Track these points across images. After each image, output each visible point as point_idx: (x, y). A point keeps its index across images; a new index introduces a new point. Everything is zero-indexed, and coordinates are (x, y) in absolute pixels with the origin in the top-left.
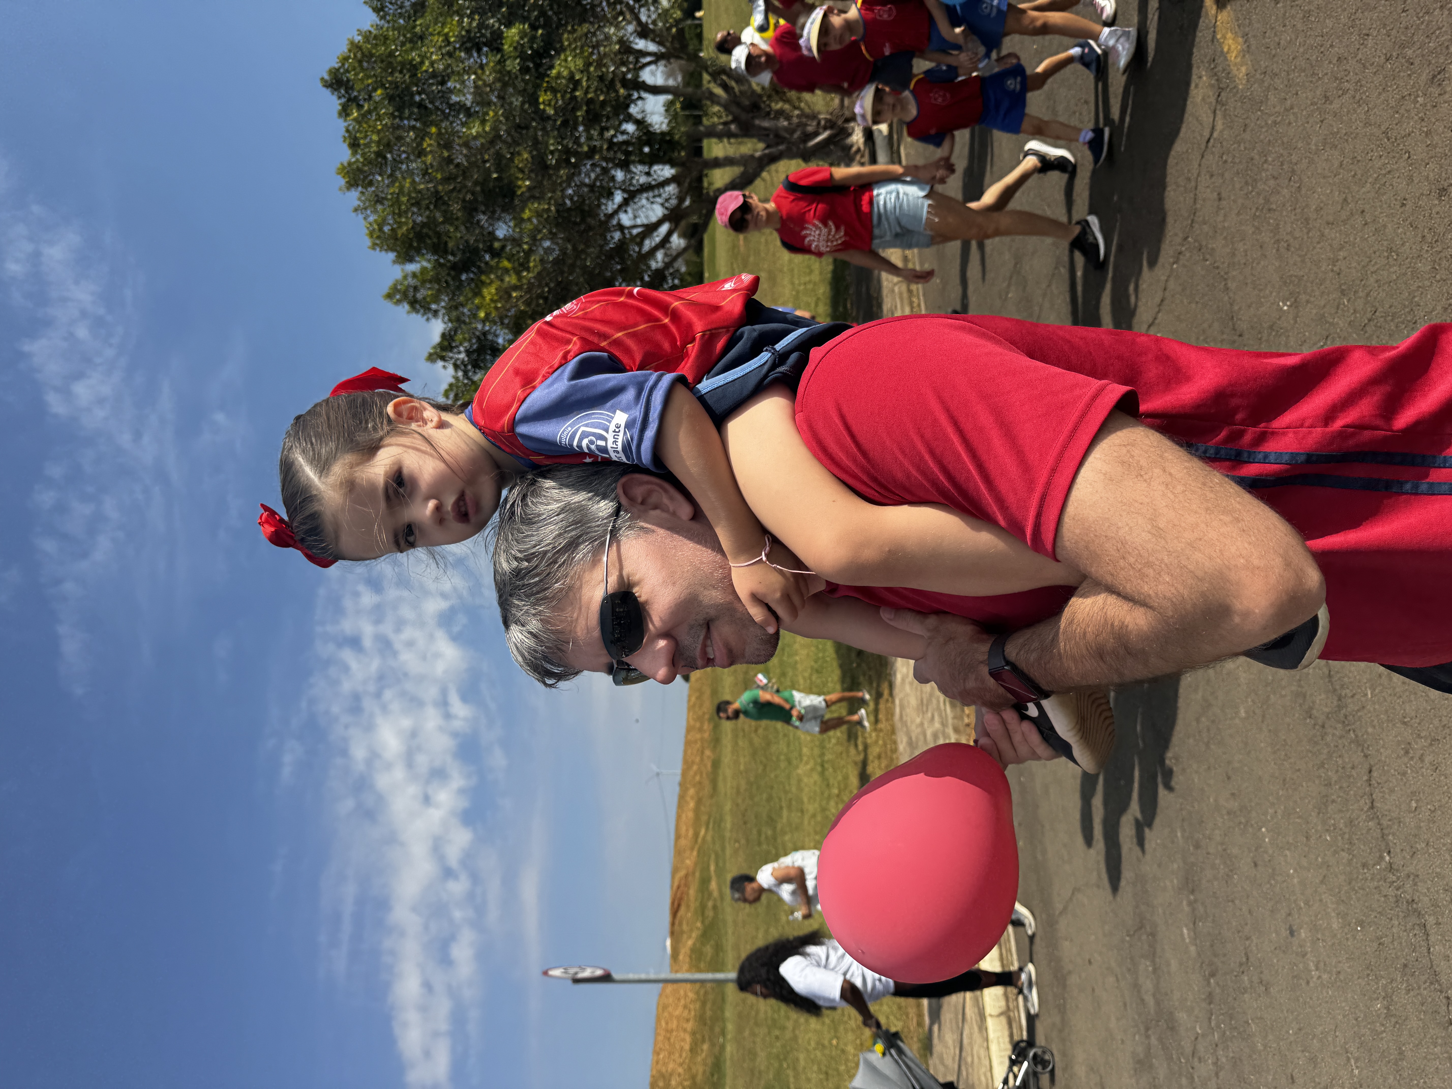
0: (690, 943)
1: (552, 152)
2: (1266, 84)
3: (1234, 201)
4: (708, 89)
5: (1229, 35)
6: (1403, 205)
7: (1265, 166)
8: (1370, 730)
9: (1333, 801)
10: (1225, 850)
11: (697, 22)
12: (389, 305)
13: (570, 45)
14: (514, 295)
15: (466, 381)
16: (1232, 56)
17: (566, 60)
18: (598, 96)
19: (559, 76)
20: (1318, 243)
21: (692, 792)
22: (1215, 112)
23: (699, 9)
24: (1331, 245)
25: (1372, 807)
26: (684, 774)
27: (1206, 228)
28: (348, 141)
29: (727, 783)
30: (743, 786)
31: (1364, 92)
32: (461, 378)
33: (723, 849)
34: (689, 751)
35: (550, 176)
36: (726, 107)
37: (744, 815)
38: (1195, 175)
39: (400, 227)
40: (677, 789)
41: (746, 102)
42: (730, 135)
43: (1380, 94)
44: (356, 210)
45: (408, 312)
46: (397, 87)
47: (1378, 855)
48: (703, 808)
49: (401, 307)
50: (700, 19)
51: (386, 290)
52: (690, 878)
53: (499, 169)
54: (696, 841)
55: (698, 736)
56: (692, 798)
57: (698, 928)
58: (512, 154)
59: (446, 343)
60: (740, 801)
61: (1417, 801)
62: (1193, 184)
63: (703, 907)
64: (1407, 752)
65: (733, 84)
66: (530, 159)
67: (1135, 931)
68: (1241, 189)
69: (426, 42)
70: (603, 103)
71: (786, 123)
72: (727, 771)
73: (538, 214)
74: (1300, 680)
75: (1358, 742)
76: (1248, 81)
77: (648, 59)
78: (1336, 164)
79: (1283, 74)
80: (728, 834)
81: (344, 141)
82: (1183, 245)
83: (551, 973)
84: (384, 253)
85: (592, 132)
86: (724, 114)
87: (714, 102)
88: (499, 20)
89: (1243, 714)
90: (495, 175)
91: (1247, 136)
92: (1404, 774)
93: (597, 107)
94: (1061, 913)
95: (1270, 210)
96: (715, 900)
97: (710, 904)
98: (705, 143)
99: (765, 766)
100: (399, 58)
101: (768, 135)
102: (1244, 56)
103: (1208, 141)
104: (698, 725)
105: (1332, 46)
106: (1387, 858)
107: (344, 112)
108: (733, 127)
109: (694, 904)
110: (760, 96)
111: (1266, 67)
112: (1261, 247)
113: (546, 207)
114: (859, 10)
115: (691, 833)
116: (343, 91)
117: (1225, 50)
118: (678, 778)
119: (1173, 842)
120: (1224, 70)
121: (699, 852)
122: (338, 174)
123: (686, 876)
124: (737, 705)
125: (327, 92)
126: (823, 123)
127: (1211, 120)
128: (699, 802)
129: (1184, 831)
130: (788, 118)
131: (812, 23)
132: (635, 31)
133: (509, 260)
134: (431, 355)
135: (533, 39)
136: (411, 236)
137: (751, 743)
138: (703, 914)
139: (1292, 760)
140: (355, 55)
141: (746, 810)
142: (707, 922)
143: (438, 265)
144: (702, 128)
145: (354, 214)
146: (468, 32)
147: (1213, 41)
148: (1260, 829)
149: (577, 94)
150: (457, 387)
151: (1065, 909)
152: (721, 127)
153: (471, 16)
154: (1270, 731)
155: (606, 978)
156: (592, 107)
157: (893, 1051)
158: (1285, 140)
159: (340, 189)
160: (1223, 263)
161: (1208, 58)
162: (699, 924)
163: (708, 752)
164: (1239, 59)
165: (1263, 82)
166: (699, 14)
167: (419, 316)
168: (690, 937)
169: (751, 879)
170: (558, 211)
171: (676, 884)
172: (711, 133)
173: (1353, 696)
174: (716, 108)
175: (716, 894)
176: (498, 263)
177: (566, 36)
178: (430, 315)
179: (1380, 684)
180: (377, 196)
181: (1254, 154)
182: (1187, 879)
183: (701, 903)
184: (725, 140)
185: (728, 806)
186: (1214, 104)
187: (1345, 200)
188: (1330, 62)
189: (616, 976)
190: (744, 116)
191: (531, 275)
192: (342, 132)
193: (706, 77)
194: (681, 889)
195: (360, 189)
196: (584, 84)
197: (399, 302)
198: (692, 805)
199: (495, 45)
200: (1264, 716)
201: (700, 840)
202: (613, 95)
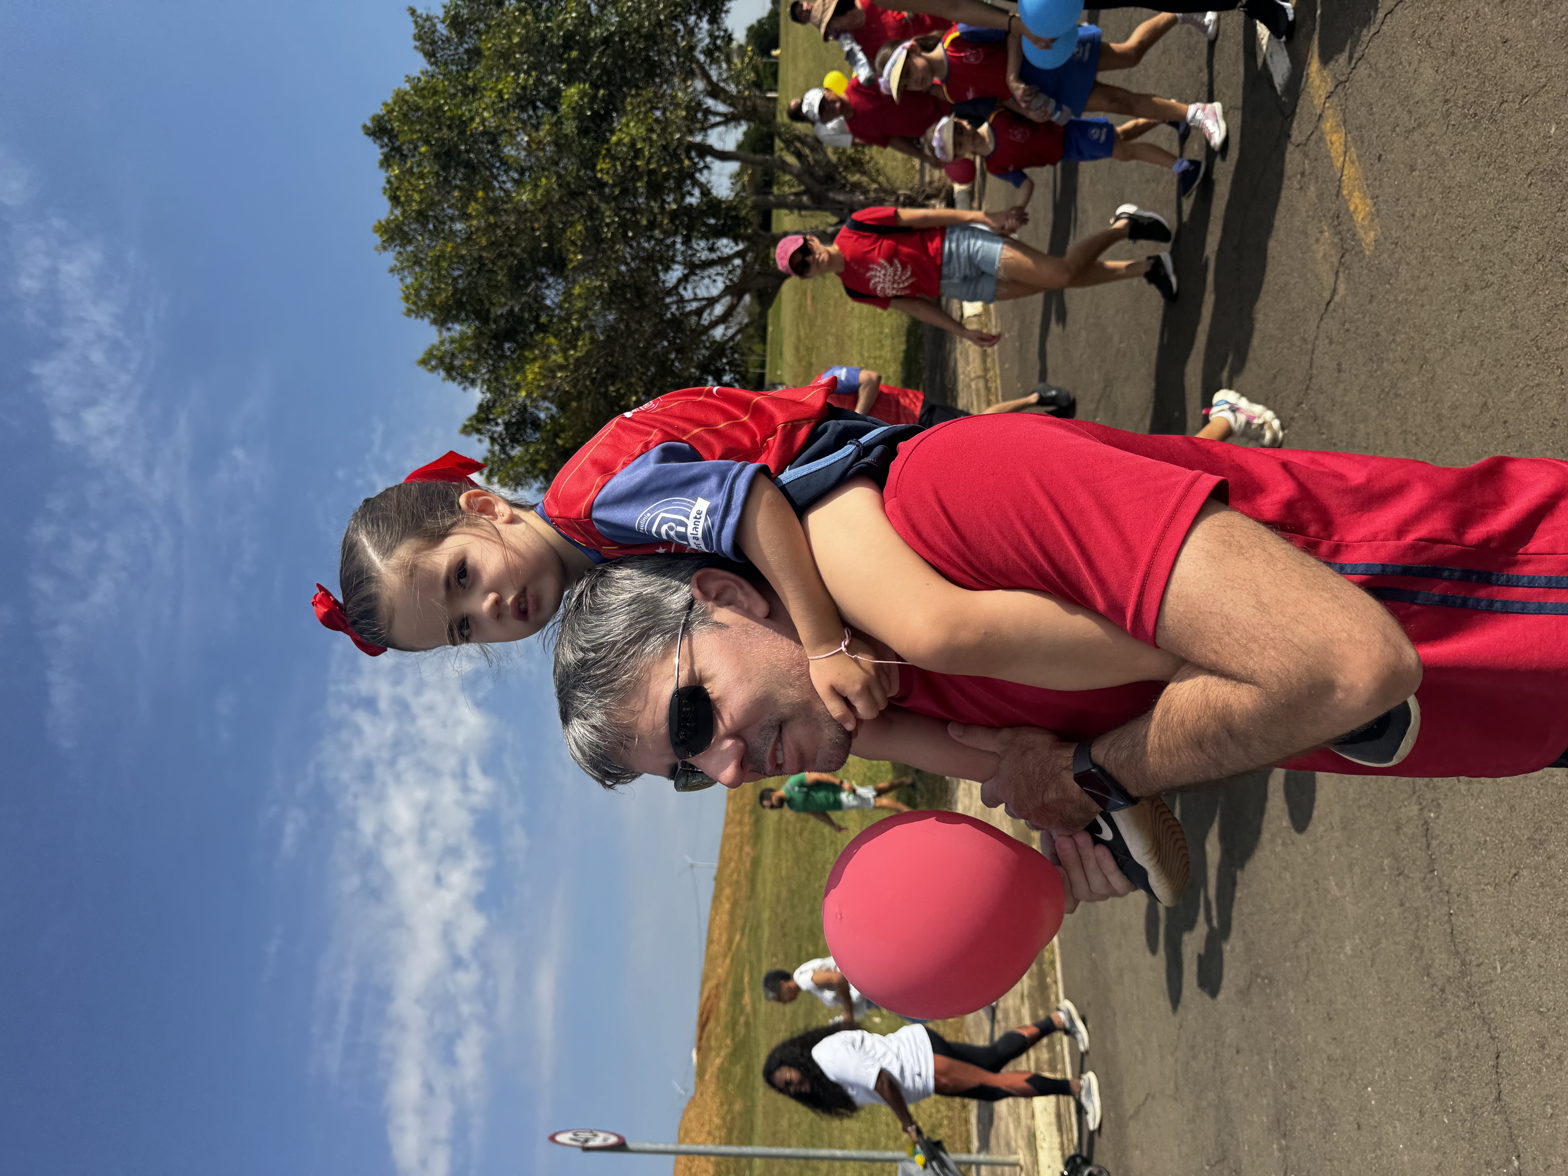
0: (718, 1061)
1: (608, 225)
2: (1397, 256)
3: (1356, 376)
4: (780, 157)
5: (1356, 194)
6: (1553, 426)
7: (1393, 346)
8: (1498, 1009)
9: (1453, 1079)
10: (1323, 1100)
11: (773, 60)
12: (422, 371)
13: (632, 110)
14: (559, 375)
15: (503, 456)
16: (1359, 217)
17: (627, 125)
18: (660, 167)
19: (619, 143)
20: (1452, 445)
21: (727, 891)
22: (1337, 273)
23: (776, 47)
24: (1466, 450)
25: (1498, 1099)
26: (721, 870)
27: (1322, 398)
28: (388, 193)
29: (767, 889)
30: (784, 894)
31: (1511, 290)
32: (497, 453)
33: (759, 960)
34: (727, 848)
35: (604, 251)
36: (798, 177)
37: (783, 926)
38: (1312, 337)
39: (439, 294)
40: (713, 884)
41: (820, 172)
42: (801, 207)
43: (1529, 296)
44: (392, 270)
45: (444, 380)
46: (443, 144)
47: (1504, 1156)
48: (739, 911)
49: (435, 374)
50: (776, 57)
51: (420, 354)
52: (721, 989)
53: (550, 238)
54: (730, 948)
55: (738, 830)
56: (728, 899)
57: (727, 1046)
58: (564, 223)
59: (483, 416)
60: (779, 910)
61: (1553, 1108)
62: (1310, 347)
63: (734, 1023)
64: (1543, 1047)
65: (807, 151)
66: (584, 232)
67: (1217, 1162)
68: (1364, 365)
69: (478, 96)
70: (666, 177)
71: (862, 198)
72: (767, 874)
73: (591, 291)
74: (1417, 931)
75: (1484, 1020)
76: (1376, 248)
77: (718, 119)
78: (1476, 363)
79: (1417, 250)
80: (764, 946)
81: (385, 193)
82: (1296, 411)
83: (559, 1138)
84: (419, 320)
85: (653, 204)
86: (796, 183)
87: (785, 172)
88: (558, 78)
89: (1348, 949)
90: (545, 245)
91: (1373, 307)
92: (1539, 1071)
93: (660, 178)
94: (1131, 1117)
95: (1397, 395)
96: (748, 1016)
97: (742, 1020)
98: (775, 213)
99: (809, 874)
100: (448, 114)
101: (841, 209)
102: (1373, 220)
103: (1329, 303)
104: (738, 817)
105: (1474, 231)
106: (1516, 1163)
107: (386, 162)
108: (805, 198)
109: (724, 1019)
110: (835, 167)
111: (1398, 238)
112: (1386, 434)
113: (598, 283)
114: (946, 50)
115: (724, 938)
116: (386, 140)
117: (1352, 208)
118: (714, 872)
119: (1263, 1074)
120: (1349, 230)
121: (732, 960)
122: (377, 232)
123: (717, 986)
124: (782, 792)
125: (369, 140)
126: (902, 199)
127: (1333, 280)
128: (735, 904)
129: (1276, 1065)
130: (865, 192)
131: (893, 65)
132: (705, 90)
133: (555, 336)
134: (465, 427)
135: (593, 98)
136: (451, 302)
137: (794, 844)
138: (734, 1030)
139: (1405, 1019)
140: (401, 108)
141: (786, 921)
142: (737, 1039)
143: (479, 334)
144: (771, 198)
145: (390, 275)
146: (524, 88)
147: (1337, 196)
148: (1366, 1087)
149: (639, 163)
150: (493, 462)
151: (1137, 1112)
152: (792, 198)
153: (528, 73)
154: (1380, 978)
155: (621, 1147)
156: (653, 178)
157: (935, 1164)
158: (1417, 321)
159: (376, 249)
160: (1341, 441)
161: (1332, 213)
162: (728, 1041)
163: (747, 849)
164: (1366, 223)
165: (1394, 253)
166: (775, 53)
167: (456, 384)
168: (718, 1055)
169: (788, 977)
170: (610, 288)
171: (706, 994)
172: (782, 204)
173: (1478, 966)
174: (787, 177)
175: (748, 1008)
176: (543, 339)
177: (629, 99)
178: (467, 384)
179: (1512, 961)
180: (415, 256)
181: (1381, 329)
182: (1278, 1120)
183: (732, 1017)
184: (796, 212)
185: (766, 915)
186: (1336, 264)
187: (1485, 404)
188: (1472, 249)
189: (631, 1145)
190: (817, 188)
191: (579, 354)
192: (383, 182)
193: (778, 144)
194: (711, 1001)
195: (398, 248)
196: (647, 153)
197: (434, 369)
198: (727, 906)
199: (553, 104)
200: (1373, 960)
201: (734, 947)
202: (677, 166)
